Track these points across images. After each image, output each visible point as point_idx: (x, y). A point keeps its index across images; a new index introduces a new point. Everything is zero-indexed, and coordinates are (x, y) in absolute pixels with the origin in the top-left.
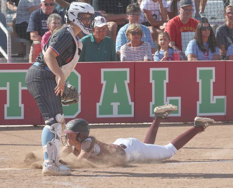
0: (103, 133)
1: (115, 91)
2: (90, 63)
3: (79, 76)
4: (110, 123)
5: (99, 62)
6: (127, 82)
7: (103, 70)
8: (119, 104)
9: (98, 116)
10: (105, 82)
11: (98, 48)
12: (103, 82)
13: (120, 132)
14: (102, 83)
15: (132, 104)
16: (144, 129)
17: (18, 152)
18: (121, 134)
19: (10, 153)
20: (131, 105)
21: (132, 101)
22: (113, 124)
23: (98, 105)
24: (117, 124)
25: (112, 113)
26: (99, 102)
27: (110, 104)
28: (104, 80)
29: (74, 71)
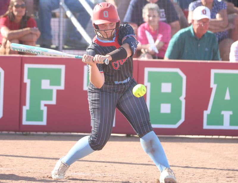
1: (227, 97)
3: (184, 77)
4: (219, 136)
7: (213, 72)
8: (231, 113)
9: (206, 126)
10: (216, 85)
12: (213, 85)
14: (211, 87)
17: (106, 166)
19: (96, 168)
22: (224, 137)
23: (206, 113)
24: (228, 137)
25: (222, 124)
26: (206, 109)
27: (221, 112)
28: (215, 83)
29: (178, 70)
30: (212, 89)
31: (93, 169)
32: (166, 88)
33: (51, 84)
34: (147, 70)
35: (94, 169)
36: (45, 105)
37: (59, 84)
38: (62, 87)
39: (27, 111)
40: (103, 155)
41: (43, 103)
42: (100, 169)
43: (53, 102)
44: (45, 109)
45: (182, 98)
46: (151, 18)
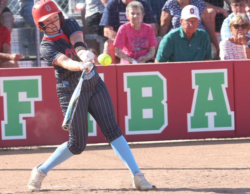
0: (194, 150)
1: (210, 98)
2: (178, 64)
3: (164, 80)
4: (204, 139)
5: (189, 62)
6: (225, 85)
7: (194, 72)
8: (215, 114)
9: (190, 130)
10: (198, 86)
11: (189, 45)
12: (195, 87)
13: (216, 149)
14: (193, 88)
15: (232, 114)
16: (246, 145)
17: (83, 177)
18: (217, 152)
20: (230, 116)
21: (232, 110)
22: (210, 139)
23: (189, 116)
24: (213, 139)
25: (207, 126)
26: (190, 112)
27: (204, 114)
28: (196, 84)
29: (157, 73)
30: (194, 90)
31: (69, 181)
32: (147, 92)
33: (28, 96)
34: (126, 75)
35: (71, 180)
36: (24, 118)
37: (37, 96)
38: (40, 99)
39: (6, 125)
40: (82, 165)
41: (21, 116)
42: (76, 180)
43: (32, 114)
44: (24, 123)
45: (164, 102)
46: (135, 16)
